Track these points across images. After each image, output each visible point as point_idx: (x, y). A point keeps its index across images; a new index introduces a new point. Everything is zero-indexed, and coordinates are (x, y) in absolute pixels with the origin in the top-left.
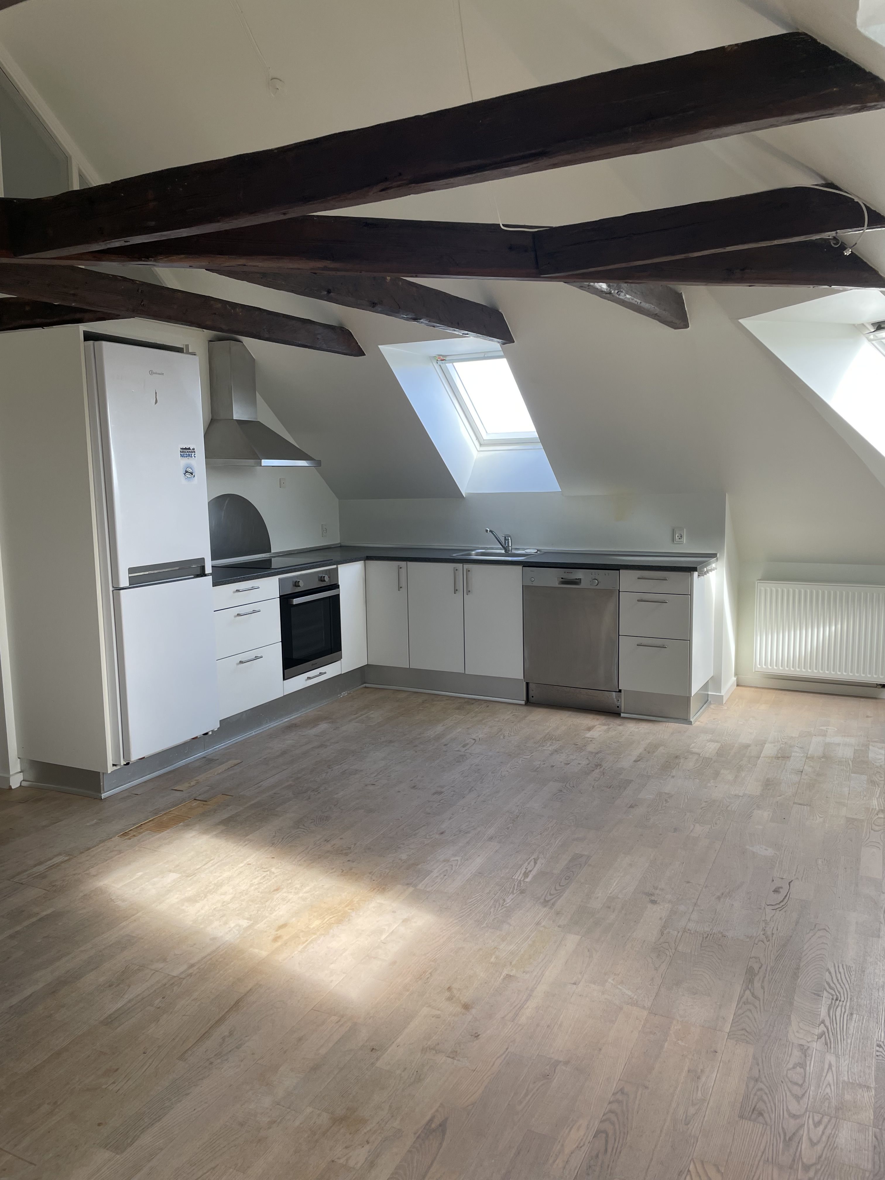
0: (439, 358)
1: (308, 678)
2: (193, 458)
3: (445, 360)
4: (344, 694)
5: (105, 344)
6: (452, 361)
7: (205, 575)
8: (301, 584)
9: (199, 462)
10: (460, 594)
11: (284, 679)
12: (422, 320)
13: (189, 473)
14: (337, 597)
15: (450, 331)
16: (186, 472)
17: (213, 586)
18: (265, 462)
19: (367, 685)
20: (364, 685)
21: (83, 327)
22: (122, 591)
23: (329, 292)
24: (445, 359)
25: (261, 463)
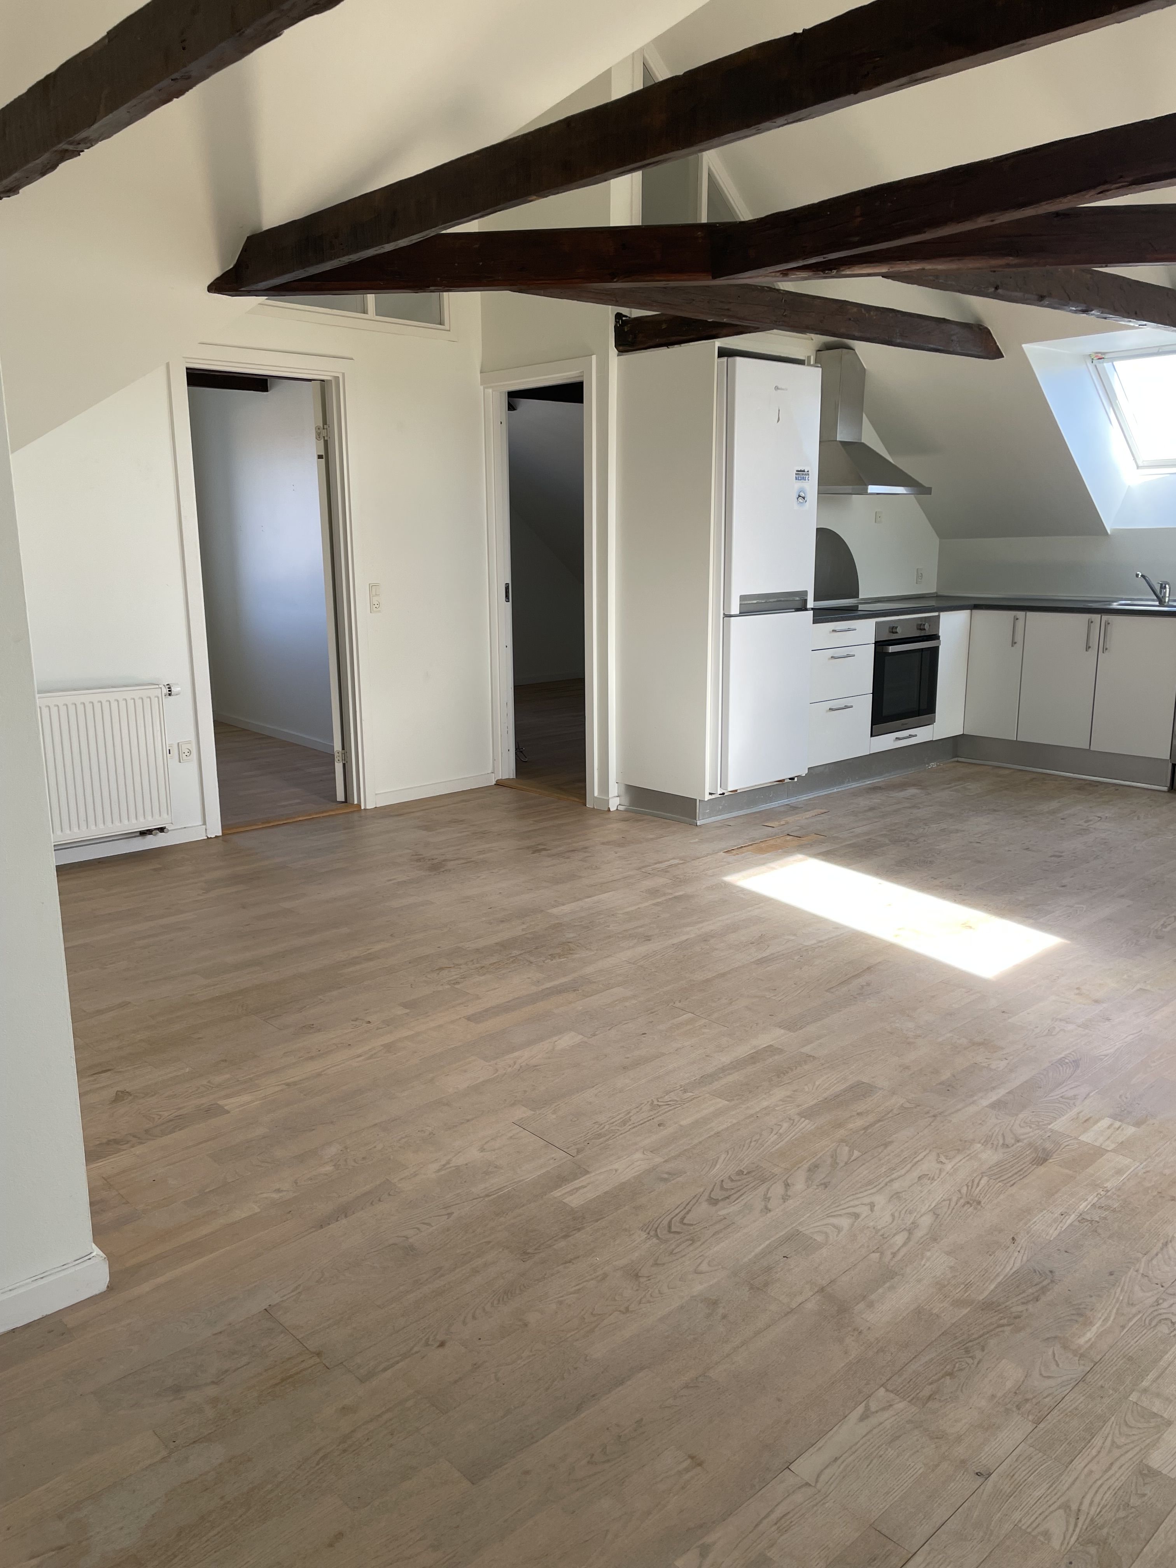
0: (1096, 356)
1: (896, 738)
2: (807, 481)
3: (1103, 358)
4: (933, 765)
5: (739, 360)
6: (1112, 359)
7: (806, 609)
8: (899, 630)
9: (811, 486)
10: (1093, 652)
11: (872, 736)
12: (1093, 312)
13: (801, 497)
14: (935, 651)
15: (1124, 322)
16: (799, 496)
17: (813, 623)
18: (872, 489)
19: (960, 759)
20: (956, 759)
21: (718, 343)
22: (732, 618)
23: (997, 288)
24: (1103, 356)
25: (867, 489)
